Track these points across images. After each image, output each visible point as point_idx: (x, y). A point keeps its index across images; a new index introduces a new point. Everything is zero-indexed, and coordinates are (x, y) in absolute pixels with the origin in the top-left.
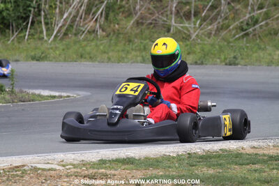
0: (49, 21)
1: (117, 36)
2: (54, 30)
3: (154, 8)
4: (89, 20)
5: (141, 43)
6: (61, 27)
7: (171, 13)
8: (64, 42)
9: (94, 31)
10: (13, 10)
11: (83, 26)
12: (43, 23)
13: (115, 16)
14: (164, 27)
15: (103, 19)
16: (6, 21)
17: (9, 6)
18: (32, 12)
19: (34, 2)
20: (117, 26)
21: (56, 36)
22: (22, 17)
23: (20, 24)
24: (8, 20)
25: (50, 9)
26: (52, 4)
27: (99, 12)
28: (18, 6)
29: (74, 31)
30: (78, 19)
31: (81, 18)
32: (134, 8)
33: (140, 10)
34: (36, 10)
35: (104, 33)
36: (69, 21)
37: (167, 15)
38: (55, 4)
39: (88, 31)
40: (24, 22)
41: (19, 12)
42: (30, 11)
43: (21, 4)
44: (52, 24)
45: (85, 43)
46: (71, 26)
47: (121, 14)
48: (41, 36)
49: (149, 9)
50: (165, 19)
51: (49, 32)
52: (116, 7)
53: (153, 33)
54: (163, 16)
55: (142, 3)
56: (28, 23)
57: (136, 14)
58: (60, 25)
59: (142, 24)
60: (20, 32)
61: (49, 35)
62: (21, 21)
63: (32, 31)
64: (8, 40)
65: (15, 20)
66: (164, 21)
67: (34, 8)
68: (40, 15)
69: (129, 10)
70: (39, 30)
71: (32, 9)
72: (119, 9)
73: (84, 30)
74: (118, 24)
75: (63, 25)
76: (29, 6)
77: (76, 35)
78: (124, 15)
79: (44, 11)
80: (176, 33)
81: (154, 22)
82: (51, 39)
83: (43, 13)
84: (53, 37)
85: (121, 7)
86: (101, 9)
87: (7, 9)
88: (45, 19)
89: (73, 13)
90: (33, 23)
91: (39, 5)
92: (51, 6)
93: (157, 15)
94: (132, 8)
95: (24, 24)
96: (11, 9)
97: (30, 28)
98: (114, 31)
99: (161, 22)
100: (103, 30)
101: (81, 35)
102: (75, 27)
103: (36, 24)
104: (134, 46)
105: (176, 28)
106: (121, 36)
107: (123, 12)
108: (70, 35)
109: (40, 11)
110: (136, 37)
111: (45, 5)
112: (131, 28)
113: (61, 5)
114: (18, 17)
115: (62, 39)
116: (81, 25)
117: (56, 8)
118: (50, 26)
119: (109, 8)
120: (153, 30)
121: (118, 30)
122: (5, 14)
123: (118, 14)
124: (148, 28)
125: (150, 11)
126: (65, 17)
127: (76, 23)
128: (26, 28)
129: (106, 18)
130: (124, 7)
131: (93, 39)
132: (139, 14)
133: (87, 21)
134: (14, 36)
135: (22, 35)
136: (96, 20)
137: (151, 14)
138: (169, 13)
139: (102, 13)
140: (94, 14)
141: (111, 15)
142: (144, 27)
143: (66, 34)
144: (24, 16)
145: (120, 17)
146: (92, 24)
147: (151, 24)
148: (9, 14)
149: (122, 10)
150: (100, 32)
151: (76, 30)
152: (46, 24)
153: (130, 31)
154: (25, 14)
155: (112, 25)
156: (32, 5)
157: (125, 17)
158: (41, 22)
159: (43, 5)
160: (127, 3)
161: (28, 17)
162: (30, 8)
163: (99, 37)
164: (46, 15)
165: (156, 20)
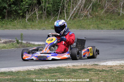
0: (68, 12)
1: (97, 18)
2: (69, 16)
3: (113, 5)
4: (85, 11)
5: (106, 20)
6: (73, 14)
7: (121, 7)
8: (74, 21)
9: (87, 16)
10: (52, 7)
11: (82, 14)
12: (65, 12)
13: (96, 9)
14: (117, 13)
15: (91, 10)
16: (49, 12)
17: (50, 5)
18: (60, 8)
19: (61, 4)
20: (97, 13)
21: (70, 18)
22: (56, 10)
23: (55, 13)
24: (50, 12)
25: (68, 7)
26: (69, 4)
27: (89, 7)
28: (54, 5)
29: (78, 16)
30: (80, 10)
31: (81, 10)
32: (105, 5)
33: (107, 6)
34: (62, 7)
35: (91, 17)
36: (76, 11)
37: (119, 8)
38: (70, 4)
39: (84, 16)
40: (57, 12)
41: (55, 8)
42: (59, 7)
43: (56, 5)
44: (69, 13)
45: (83, 21)
46: (77, 14)
47: (99, 8)
48: (64, 18)
49: (111, 6)
50: (118, 10)
51: (68, 17)
52: (97, 5)
53: (112, 16)
54: (117, 8)
55: (108, 3)
56: (58, 13)
57: (105, 8)
58: (72, 13)
59: (108, 12)
60: (55, 17)
61: (67, 18)
62: (55, 12)
63: (61, 16)
64: (50, 20)
65: (53, 12)
66: (117, 11)
67: (62, 6)
68: (64, 9)
69: (102, 6)
70: (63, 16)
71: (60, 7)
72: (98, 6)
73: (82, 15)
74: (97, 12)
75: (74, 13)
76: (59, 5)
77: (79, 17)
78: (100, 8)
79: (66, 8)
80: (122, 16)
81: (113, 11)
82: (68, 20)
83: (65, 8)
84: (69, 18)
85: (99, 5)
86: (90, 6)
87: (50, 7)
88: (66, 11)
89: (78, 8)
90: (61, 13)
91: (63, 5)
92: (69, 5)
93: (114, 8)
94: (104, 6)
95: (57, 13)
96: (51, 7)
97: (60, 15)
98: (95, 15)
99: (116, 11)
100: (91, 15)
101: (81, 18)
102: (78, 14)
103: (62, 13)
104: (103, 22)
105: (122, 13)
106: (99, 18)
107: (100, 7)
108: (77, 18)
109: (64, 7)
110: (105, 18)
111: (66, 4)
112: (103, 14)
113: (73, 5)
114: (54, 10)
115: (73, 19)
116: (82, 13)
117: (71, 6)
118: (68, 14)
119: (94, 5)
120: (112, 15)
121: (97, 15)
122: (48, 9)
123: (98, 8)
124: (110, 14)
125: (111, 7)
126: (74, 10)
127: (79, 12)
128: (58, 15)
129: (92, 10)
130: (100, 5)
131: (86, 19)
132: (106, 8)
133: (84, 11)
134: (53, 19)
135: (56, 18)
136: (88, 11)
137: (111, 8)
138: (120, 7)
139: (90, 8)
140: (87, 8)
141: (95, 8)
142: (108, 13)
143: (75, 17)
144: (57, 10)
145: (98, 10)
146: (86, 12)
147: (112, 12)
148: (50, 9)
149: (99, 6)
150: (89, 16)
151: (79, 15)
152: (67, 13)
153: (102, 15)
154: (57, 9)
155: (95, 13)
156: (60, 5)
157: (101, 9)
158: (64, 12)
159: (65, 5)
160: (102, 3)
161: (59, 10)
162: (60, 6)
163: (89, 18)
164: (66, 9)
165: (114, 11)
